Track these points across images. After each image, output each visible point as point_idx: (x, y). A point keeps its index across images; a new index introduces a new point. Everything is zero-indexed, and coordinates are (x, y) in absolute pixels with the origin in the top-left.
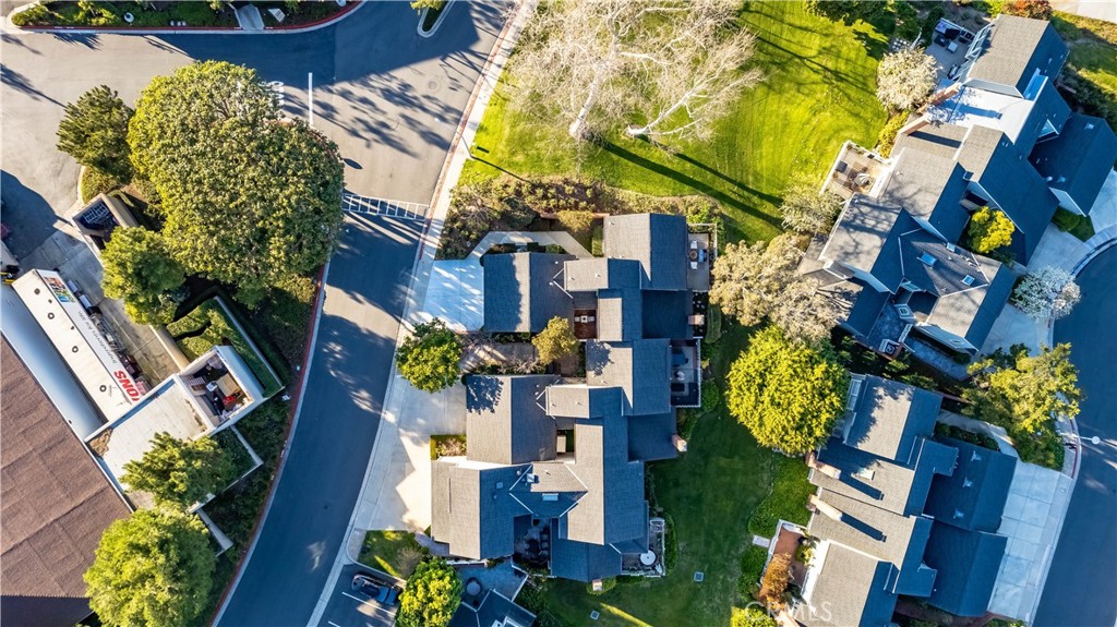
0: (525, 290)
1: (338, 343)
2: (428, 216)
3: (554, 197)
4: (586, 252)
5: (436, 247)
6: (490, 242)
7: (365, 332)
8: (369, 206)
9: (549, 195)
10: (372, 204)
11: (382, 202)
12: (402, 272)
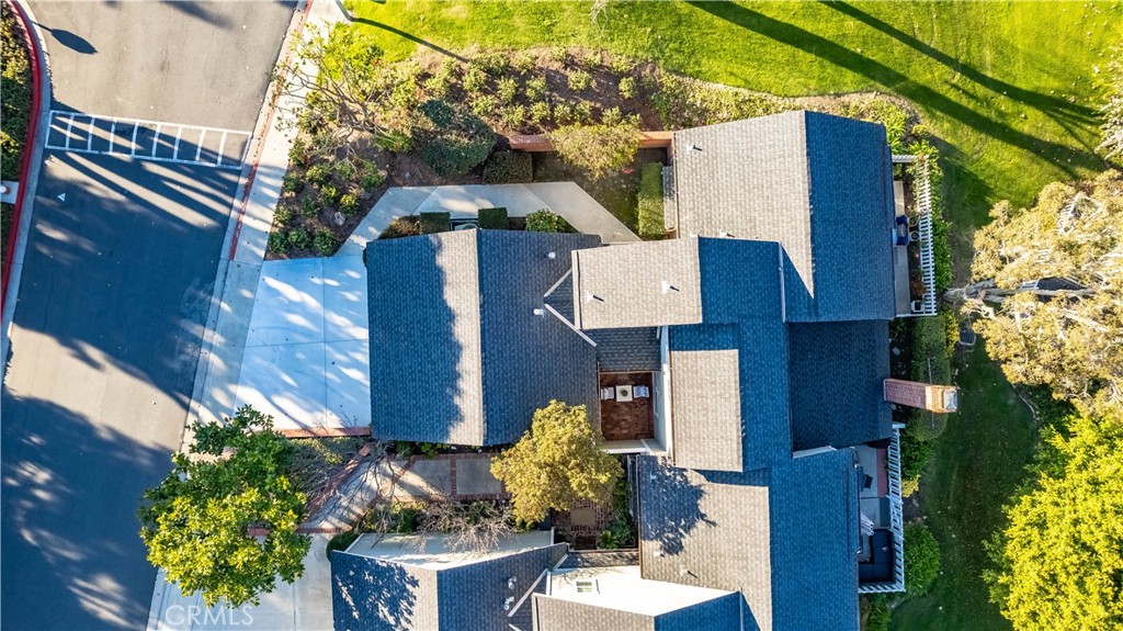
0: (468, 331)
1: (42, 464)
2: (249, 159)
3: (540, 98)
4: (621, 229)
5: (268, 228)
6: (391, 210)
7: (105, 435)
8: (112, 137)
9: (529, 93)
10: (117, 133)
11: (142, 130)
12: (190, 290)
